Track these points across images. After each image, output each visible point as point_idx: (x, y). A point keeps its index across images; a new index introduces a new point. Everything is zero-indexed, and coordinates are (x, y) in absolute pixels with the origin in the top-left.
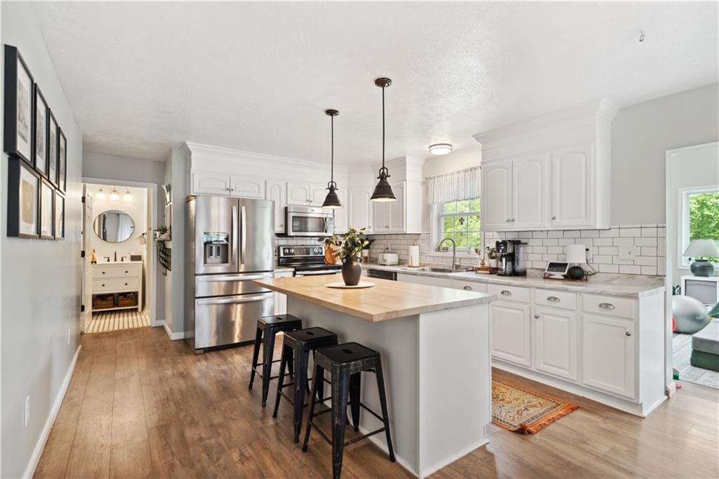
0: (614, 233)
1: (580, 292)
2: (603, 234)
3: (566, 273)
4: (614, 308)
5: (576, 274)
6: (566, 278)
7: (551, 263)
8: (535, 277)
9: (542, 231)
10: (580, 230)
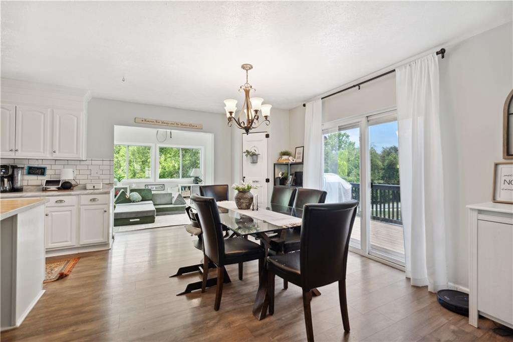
0: (89, 162)
1: (78, 195)
2: (82, 163)
3: (60, 186)
4: (98, 200)
5: (66, 186)
6: (59, 189)
7: (47, 181)
8: (31, 191)
9: (37, 159)
10: (68, 160)
